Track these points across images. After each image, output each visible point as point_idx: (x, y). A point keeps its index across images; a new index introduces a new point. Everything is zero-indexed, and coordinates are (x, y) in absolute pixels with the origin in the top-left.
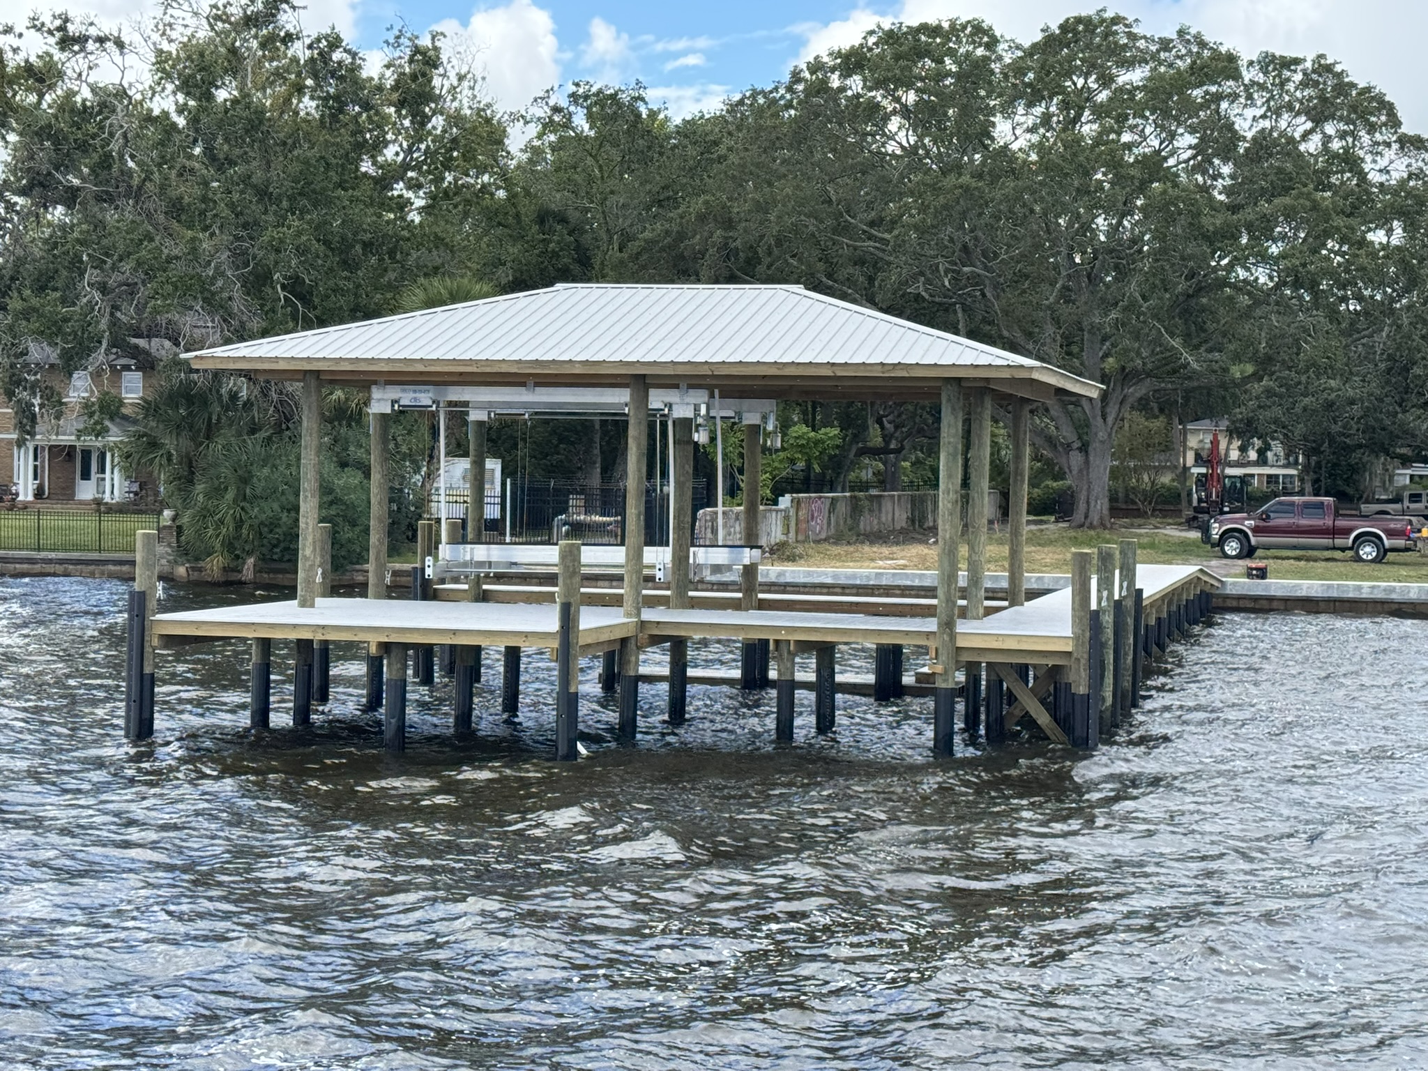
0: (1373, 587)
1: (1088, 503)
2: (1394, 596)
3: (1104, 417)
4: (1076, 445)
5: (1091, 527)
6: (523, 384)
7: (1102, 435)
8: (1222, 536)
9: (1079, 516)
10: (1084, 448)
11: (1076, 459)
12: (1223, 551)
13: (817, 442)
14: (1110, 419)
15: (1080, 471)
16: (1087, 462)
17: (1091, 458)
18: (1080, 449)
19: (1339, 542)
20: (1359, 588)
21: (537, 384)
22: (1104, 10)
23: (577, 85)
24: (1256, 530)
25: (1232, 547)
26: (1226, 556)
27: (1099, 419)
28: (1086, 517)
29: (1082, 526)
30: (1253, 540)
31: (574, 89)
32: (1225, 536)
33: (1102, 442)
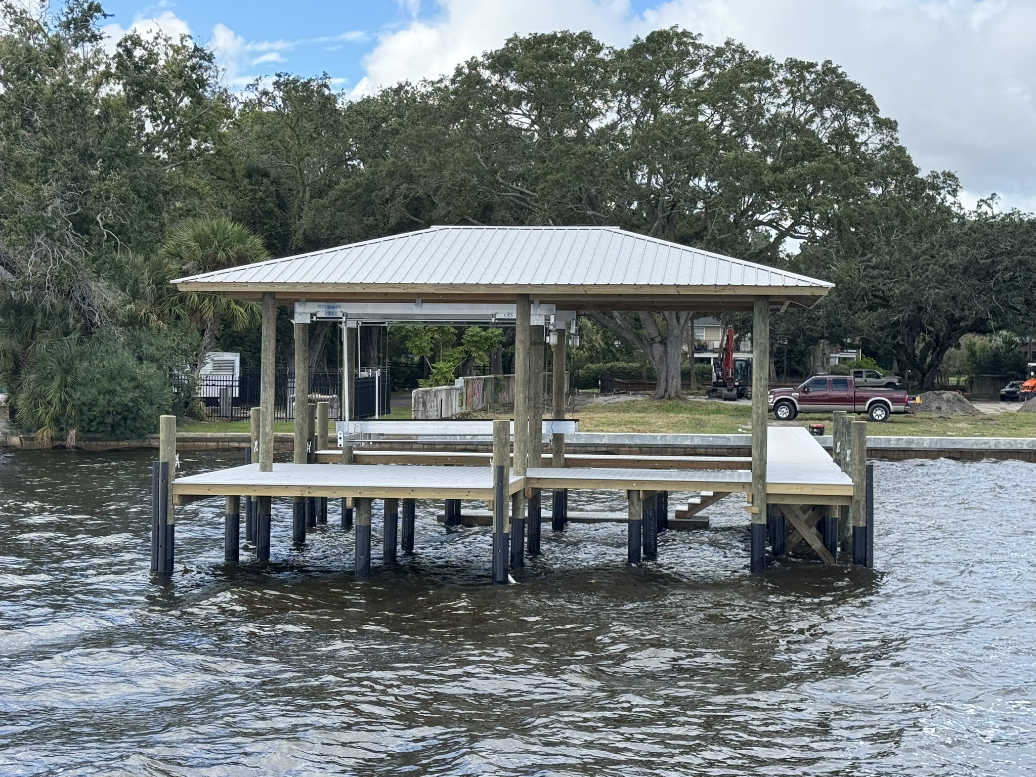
0: (899, 440)
1: (667, 381)
2: (913, 446)
3: (678, 320)
4: (657, 340)
5: (670, 398)
6: (413, 301)
7: (677, 332)
8: (776, 404)
9: (661, 391)
10: (663, 342)
11: (658, 349)
12: (776, 414)
13: (486, 339)
14: (682, 321)
15: (661, 358)
16: (666, 351)
17: (669, 349)
18: (661, 342)
19: (859, 407)
20: (889, 440)
21: (423, 301)
22: (676, 26)
23: (279, 76)
24: (800, 400)
25: (783, 412)
27: (675, 320)
28: (666, 391)
29: (662, 398)
30: (798, 407)
31: (276, 78)
32: (779, 404)
33: (677, 337)
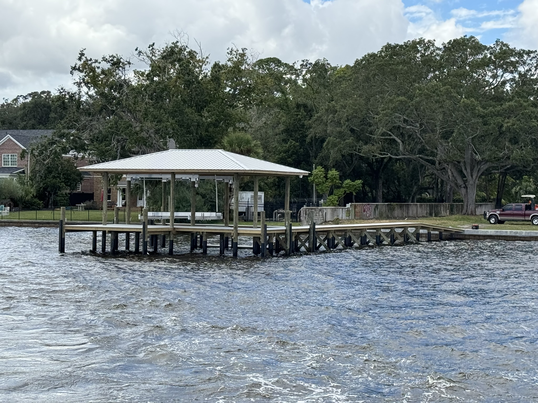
1: (467, 206)
3: (472, 176)
4: (462, 186)
5: (468, 215)
7: (471, 182)
8: (489, 216)
9: (464, 211)
10: (466, 187)
11: (463, 191)
12: (490, 221)
13: (354, 185)
14: (474, 177)
15: (465, 195)
16: (467, 192)
17: (468, 191)
18: (464, 187)
19: (527, 218)
23: (303, 61)
24: (500, 215)
25: (492, 220)
26: (491, 223)
27: (470, 177)
28: (466, 211)
29: (465, 214)
30: (499, 218)
31: (302, 63)
32: (491, 216)
33: (472, 185)
